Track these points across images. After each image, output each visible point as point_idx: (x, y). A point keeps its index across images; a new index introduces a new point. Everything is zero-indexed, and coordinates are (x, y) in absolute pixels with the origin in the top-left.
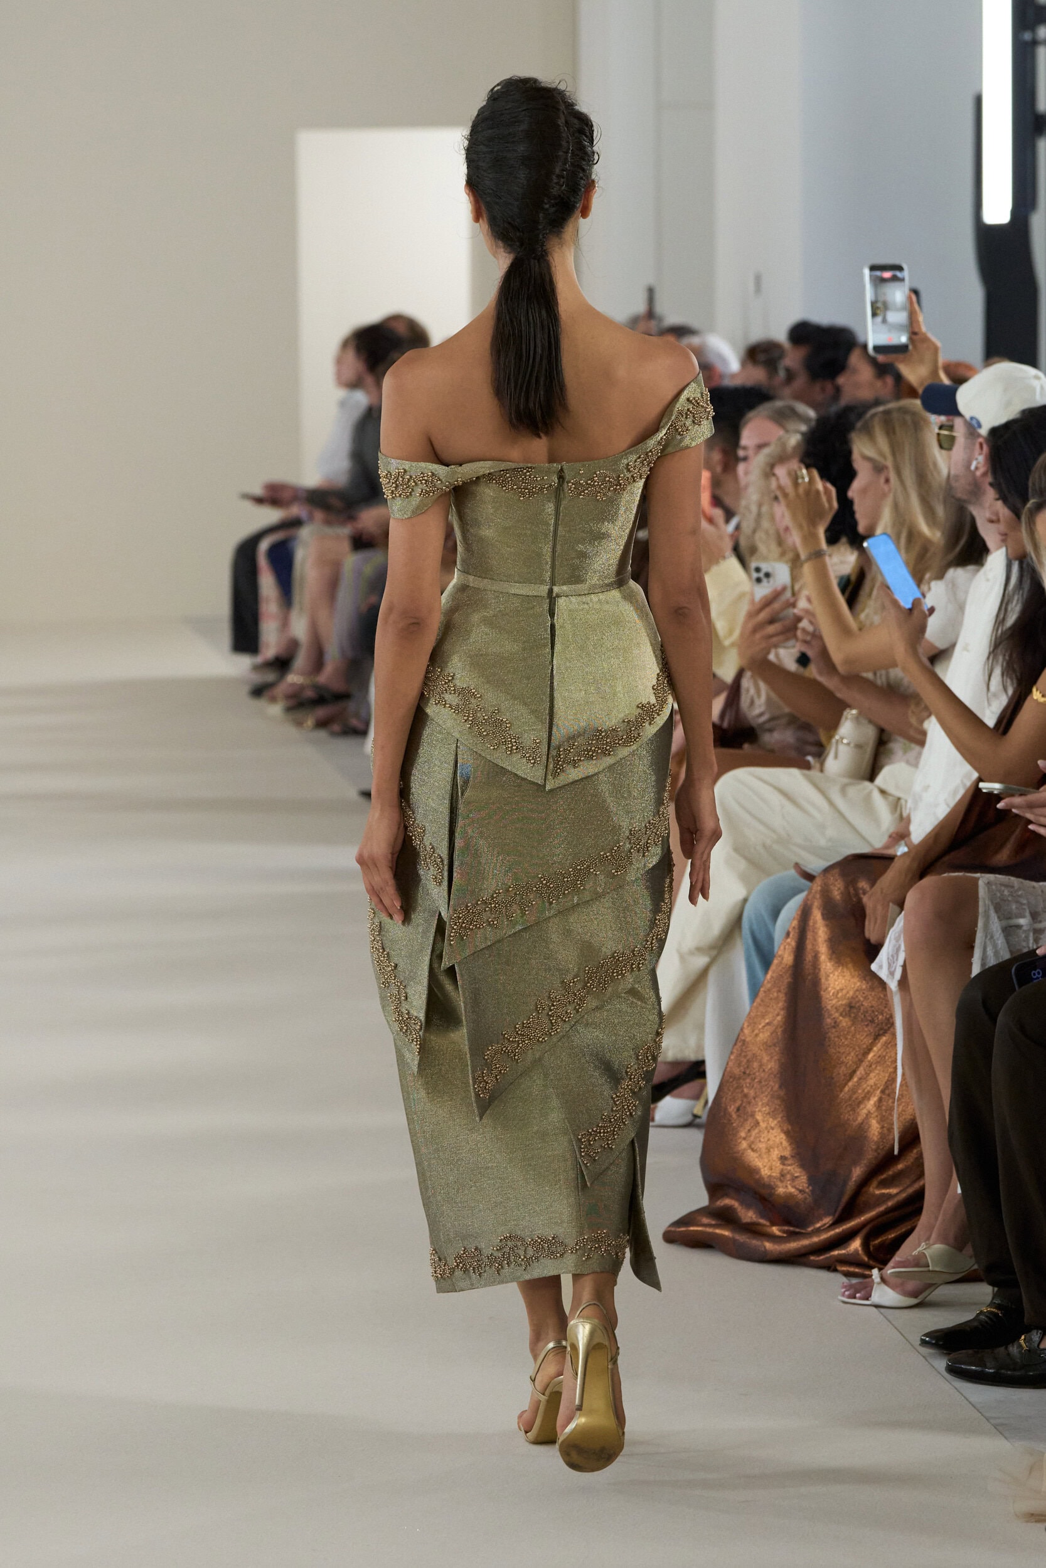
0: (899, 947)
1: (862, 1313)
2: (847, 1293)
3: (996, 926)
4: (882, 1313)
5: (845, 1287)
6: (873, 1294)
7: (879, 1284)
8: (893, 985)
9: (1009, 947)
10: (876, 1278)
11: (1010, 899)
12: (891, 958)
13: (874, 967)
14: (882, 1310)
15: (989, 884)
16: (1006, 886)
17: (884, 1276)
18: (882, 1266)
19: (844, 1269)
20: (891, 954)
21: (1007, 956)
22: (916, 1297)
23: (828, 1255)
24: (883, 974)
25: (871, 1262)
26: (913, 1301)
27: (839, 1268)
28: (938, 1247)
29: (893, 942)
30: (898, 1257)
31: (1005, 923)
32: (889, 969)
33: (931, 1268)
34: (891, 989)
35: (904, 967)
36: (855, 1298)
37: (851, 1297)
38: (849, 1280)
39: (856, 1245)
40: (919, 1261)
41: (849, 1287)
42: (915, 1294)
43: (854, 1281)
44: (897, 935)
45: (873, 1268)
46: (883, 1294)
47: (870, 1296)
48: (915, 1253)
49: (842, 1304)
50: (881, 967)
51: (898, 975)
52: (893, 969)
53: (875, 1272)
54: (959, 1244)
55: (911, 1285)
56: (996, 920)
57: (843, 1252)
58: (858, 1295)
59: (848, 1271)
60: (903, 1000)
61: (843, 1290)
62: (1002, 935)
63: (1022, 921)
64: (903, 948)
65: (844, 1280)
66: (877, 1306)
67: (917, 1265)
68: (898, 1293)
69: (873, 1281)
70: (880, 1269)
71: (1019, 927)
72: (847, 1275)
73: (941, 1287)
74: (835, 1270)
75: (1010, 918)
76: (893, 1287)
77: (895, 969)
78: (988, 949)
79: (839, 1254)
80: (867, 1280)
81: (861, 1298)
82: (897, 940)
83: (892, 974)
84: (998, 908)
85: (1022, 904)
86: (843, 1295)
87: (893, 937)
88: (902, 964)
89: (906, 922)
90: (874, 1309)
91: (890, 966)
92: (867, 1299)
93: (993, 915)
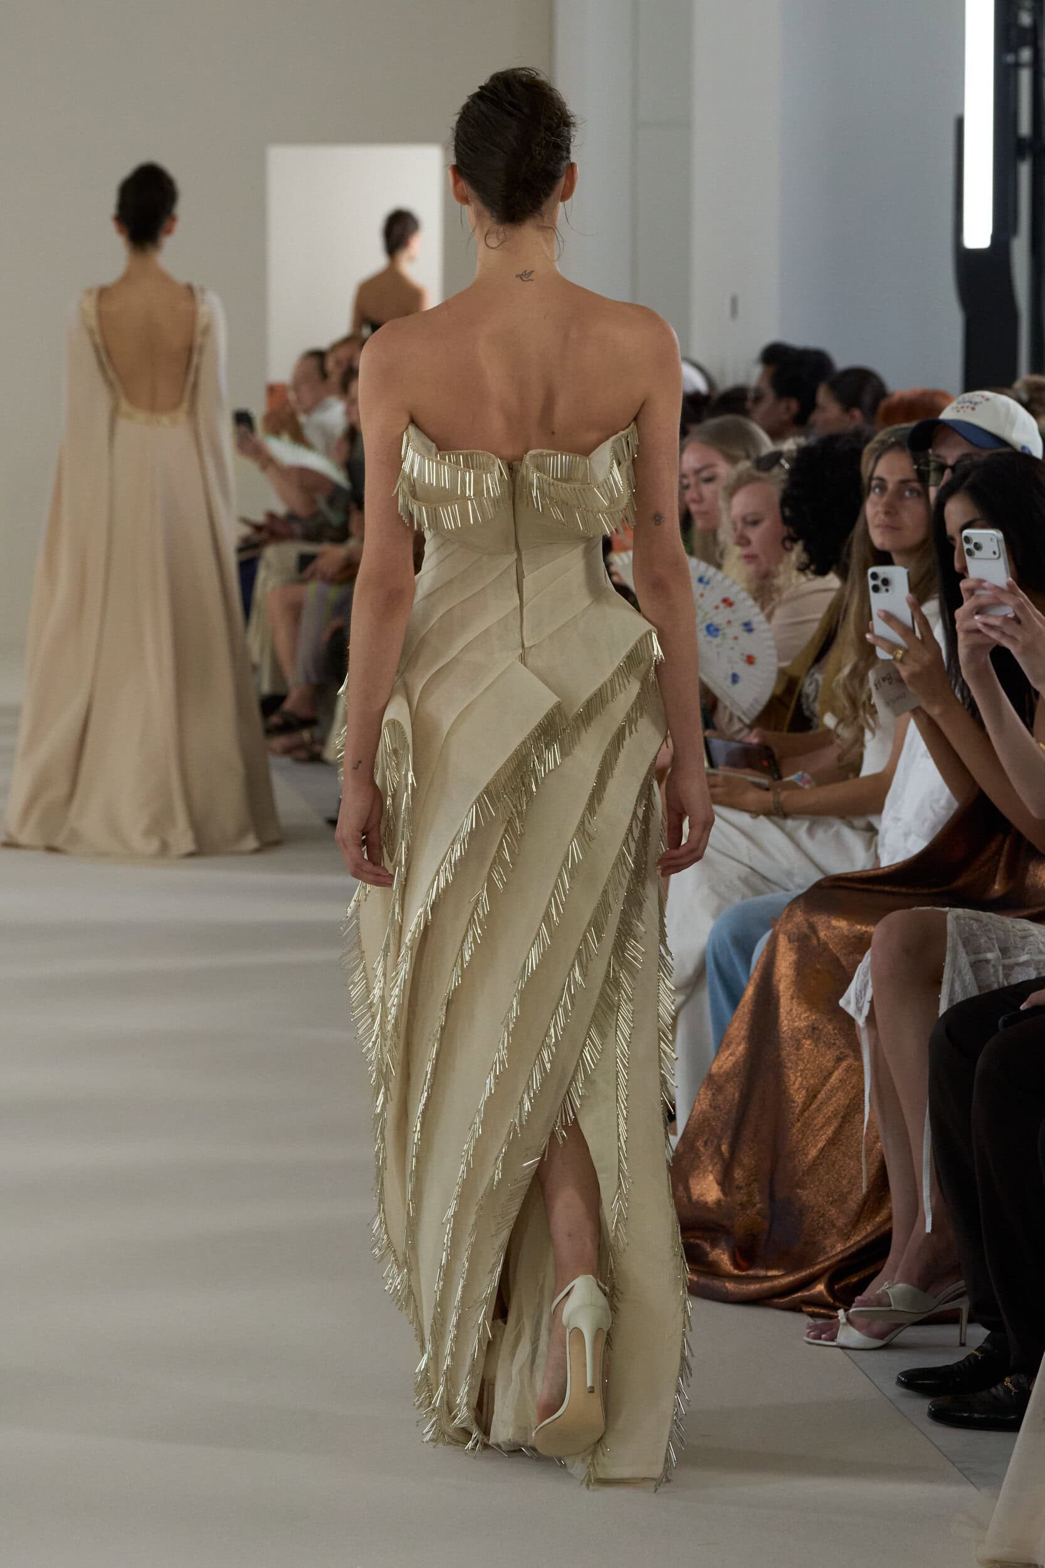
0: (867, 982)
1: (827, 1353)
2: (812, 1334)
3: (964, 961)
4: (847, 1355)
5: (809, 1327)
6: (838, 1335)
7: (845, 1324)
8: (861, 1021)
9: (977, 983)
10: (842, 1318)
11: (978, 933)
12: (858, 993)
13: (842, 1003)
14: (848, 1352)
15: (957, 918)
16: (975, 920)
17: (851, 1317)
18: (847, 1307)
19: (810, 1309)
20: (859, 988)
21: (974, 992)
22: (882, 1339)
23: (790, 1298)
24: (851, 1010)
25: (837, 1304)
26: (879, 1343)
27: (804, 1309)
28: (901, 1286)
29: (862, 977)
30: (861, 1298)
31: (973, 957)
32: (856, 1004)
33: (893, 1308)
34: (858, 1025)
35: (872, 1002)
36: (820, 1339)
37: (815, 1338)
38: (815, 1321)
39: (820, 1287)
40: (881, 1301)
41: (813, 1328)
42: (881, 1336)
43: (820, 1322)
45: (839, 1309)
46: (849, 1335)
47: (836, 1337)
48: (880, 1292)
49: (807, 1345)
50: (849, 1002)
51: (866, 1011)
52: (861, 1005)
53: (841, 1313)
54: (924, 1282)
55: (879, 1326)
56: (964, 955)
57: (807, 1293)
58: (823, 1336)
59: (814, 1312)
60: (870, 1036)
61: (808, 1331)
62: (970, 971)
63: (991, 956)
64: (870, 982)
65: (810, 1320)
66: (843, 1348)
67: (880, 1304)
68: (864, 1334)
69: (839, 1321)
70: (846, 1311)
71: (988, 961)
72: (813, 1315)
73: (908, 1328)
74: (800, 1311)
75: (979, 953)
76: (859, 1329)
77: (863, 1005)
78: (956, 985)
79: (802, 1296)
80: (832, 1321)
81: (826, 1340)
82: (865, 974)
83: (859, 1009)
84: (966, 943)
85: (991, 938)
86: (808, 1335)
87: (861, 972)
88: (870, 999)
89: (873, 955)
90: (839, 1350)
91: (857, 1002)
92: (833, 1340)
93: (961, 949)
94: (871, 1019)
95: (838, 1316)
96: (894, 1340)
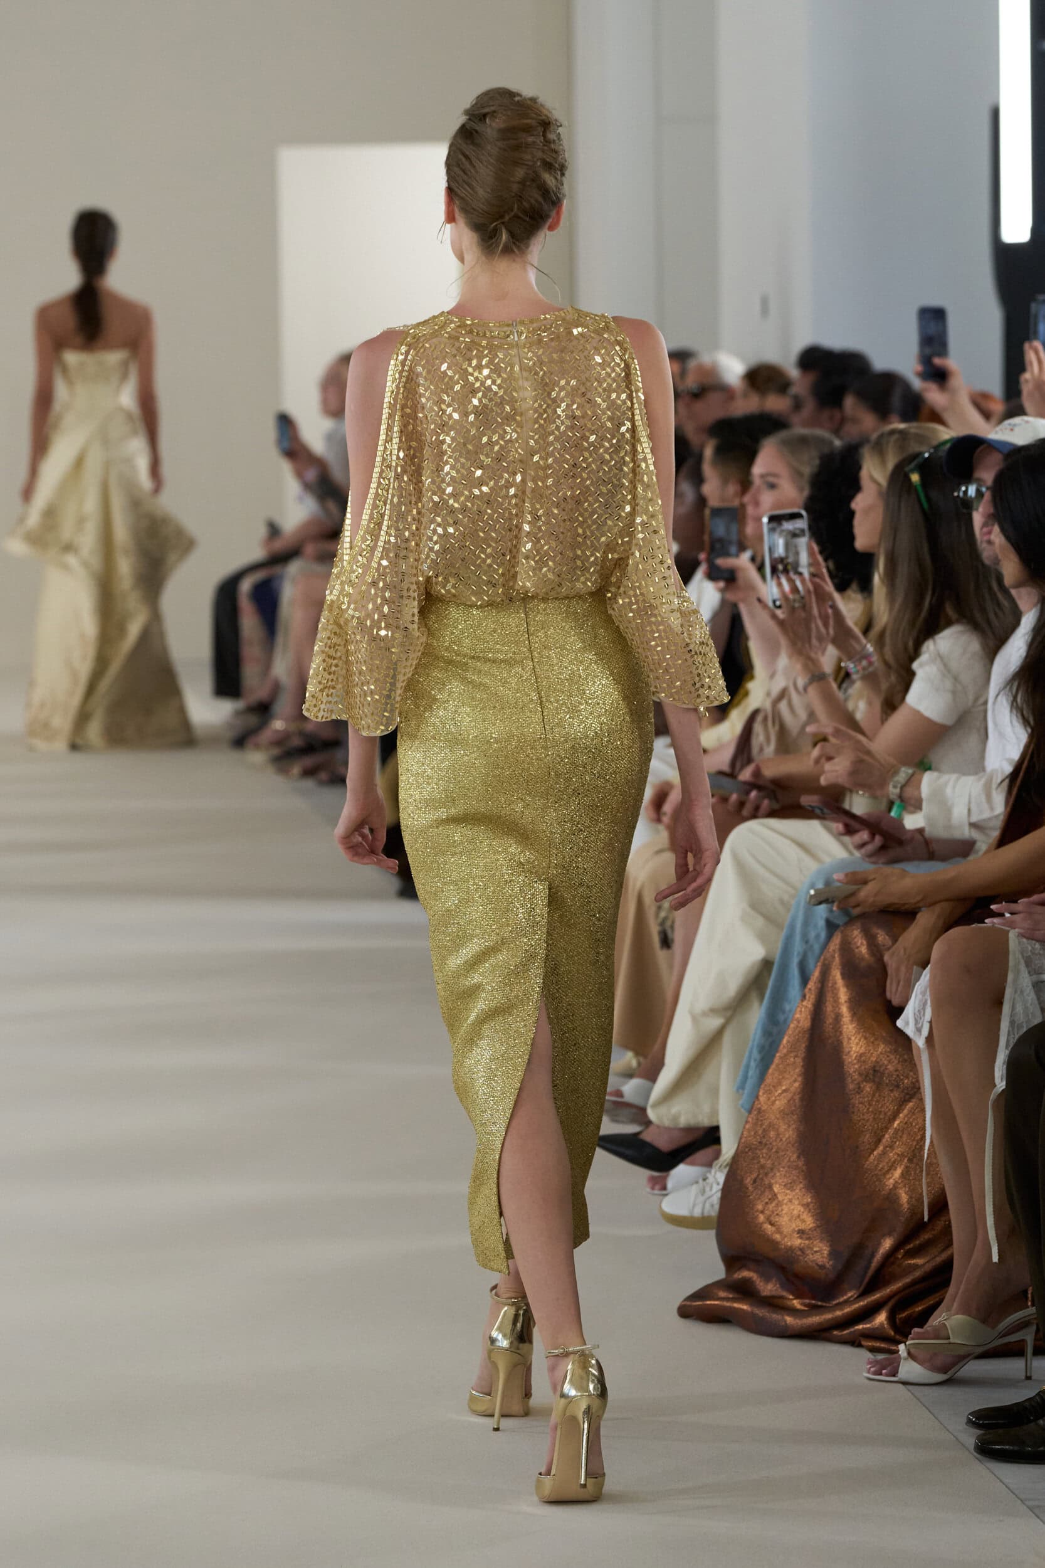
0: (926, 1001)
2: (872, 1369)
3: (1027, 981)
4: (909, 1390)
5: (870, 1363)
6: (900, 1370)
7: (905, 1359)
8: (920, 1042)
9: (1040, 1004)
10: (903, 1352)
11: (1041, 952)
12: (917, 1013)
13: (899, 1023)
14: (911, 1387)
15: (1020, 936)
16: (1038, 940)
17: (913, 1350)
19: (869, 1344)
20: (917, 1010)
22: (945, 1373)
23: (852, 1330)
24: (909, 1031)
26: (941, 1377)
27: (864, 1343)
28: (960, 1318)
29: (919, 998)
31: (1036, 978)
32: (916, 1024)
33: (952, 1340)
34: (917, 1047)
35: (930, 1022)
36: (881, 1374)
37: (875, 1374)
38: (875, 1356)
39: (881, 1318)
40: (939, 1333)
41: (874, 1362)
42: (944, 1370)
44: (923, 989)
45: (900, 1343)
46: (909, 1369)
47: (897, 1372)
48: (936, 1323)
50: (907, 1023)
51: (925, 1032)
52: (920, 1025)
53: (902, 1346)
54: (982, 1315)
55: (940, 1360)
56: (1027, 975)
57: (868, 1326)
58: (884, 1371)
59: (873, 1346)
60: (930, 1057)
61: (867, 1366)
62: (1033, 990)
64: (929, 1001)
66: (905, 1383)
67: (942, 1337)
68: (926, 1368)
69: (900, 1355)
70: (907, 1344)
72: (872, 1350)
74: (860, 1345)
75: (1041, 973)
76: (921, 1363)
77: (922, 1026)
78: (1017, 1006)
79: (863, 1328)
80: (893, 1356)
81: (887, 1375)
82: (924, 995)
83: (918, 1030)
84: (1028, 962)
86: (868, 1371)
87: (919, 992)
88: (929, 1020)
89: (932, 974)
90: (901, 1385)
91: (916, 1022)
92: (894, 1376)
93: (1023, 967)
95: (898, 1351)
96: (958, 1374)
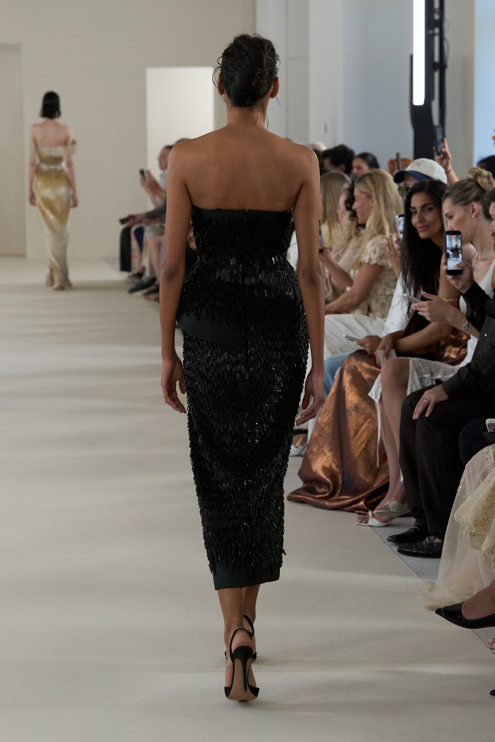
1: (364, 528)
2: (359, 521)
3: (416, 378)
5: (358, 519)
6: (369, 521)
7: (371, 517)
8: (377, 401)
10: (370, 515)
11: (422, 367)
12: (376, 391)
13: (369, 394)
14: (373, 528)
15: (413, 361)
16: (420, 362)
17: (374, 514)
18: (372, 510)
19: (358, 512)
20: (376, 389)
22: (386, 523)
23: (351, 507)
24: (373, 397)
25: (369, 509)
26: (384, 524)
28: (394, 502)
29: (377, 384)
30: (378, 507)
31: (420, 376)
33: (391, 510)
34: (376, 403)
39: (362, 503)
40: (386, 508)
41: (360, 518)
43: (361, 516)
45: (369, 511)
48: (385, 505)
50: (372, 394)
51: (379, 397)
53: (370, 513)
54: (403, 501)
55: (385, 518)
56: (416, 375)
58: (363, 522)
60: (381, 407)
63: (426, 376)
64: (380, 387)
65: (358, 516)
66: (371, 526)
67: (386, 509)
68: (378, 521)
70: (372, 512)
71: (425, 378)
72: (359, 514)
74: (355, 512)
75: (422, 375)
76: (377, 519)
77: (378, 395)
79: (356, 506)
80: (367, 516)
81: (364, 523)
82: (378, 383)
83: (376, 397)
84: (417, 371)
85: (426, 369)
86: (357, 522)
88: (380, 393)
89: (382, 376)
90: (369, 527)
91: (375, 394)
92: (367, 523)
93: (415, 373)
94: (381, 400)
95: (368, 514)
